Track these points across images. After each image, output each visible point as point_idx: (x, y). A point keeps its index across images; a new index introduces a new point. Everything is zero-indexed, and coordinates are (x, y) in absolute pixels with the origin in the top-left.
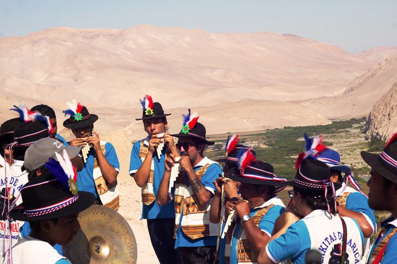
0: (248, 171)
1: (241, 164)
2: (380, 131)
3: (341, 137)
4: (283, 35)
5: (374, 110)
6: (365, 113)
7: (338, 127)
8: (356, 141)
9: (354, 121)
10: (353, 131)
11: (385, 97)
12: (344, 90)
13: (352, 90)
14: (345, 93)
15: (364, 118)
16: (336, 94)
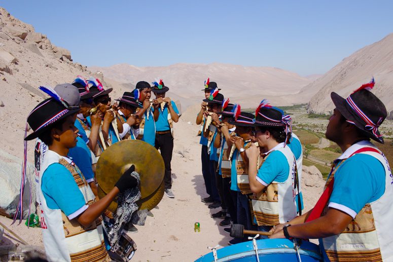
0: (239, 118)
1: (235, 114)
2: (313, 109)
3: (297, 111)
4: (275, 68)
5: (311, 100)
6: (307, 102)
7: (296, 107)
8: (304, 113)
9: (303, 105)
10: (302, 109)
11: (316, 95)
12: (298, 92)
13: (302, 92)
14: (299, 93)
15: (307, 104)
16: (296, 93)
